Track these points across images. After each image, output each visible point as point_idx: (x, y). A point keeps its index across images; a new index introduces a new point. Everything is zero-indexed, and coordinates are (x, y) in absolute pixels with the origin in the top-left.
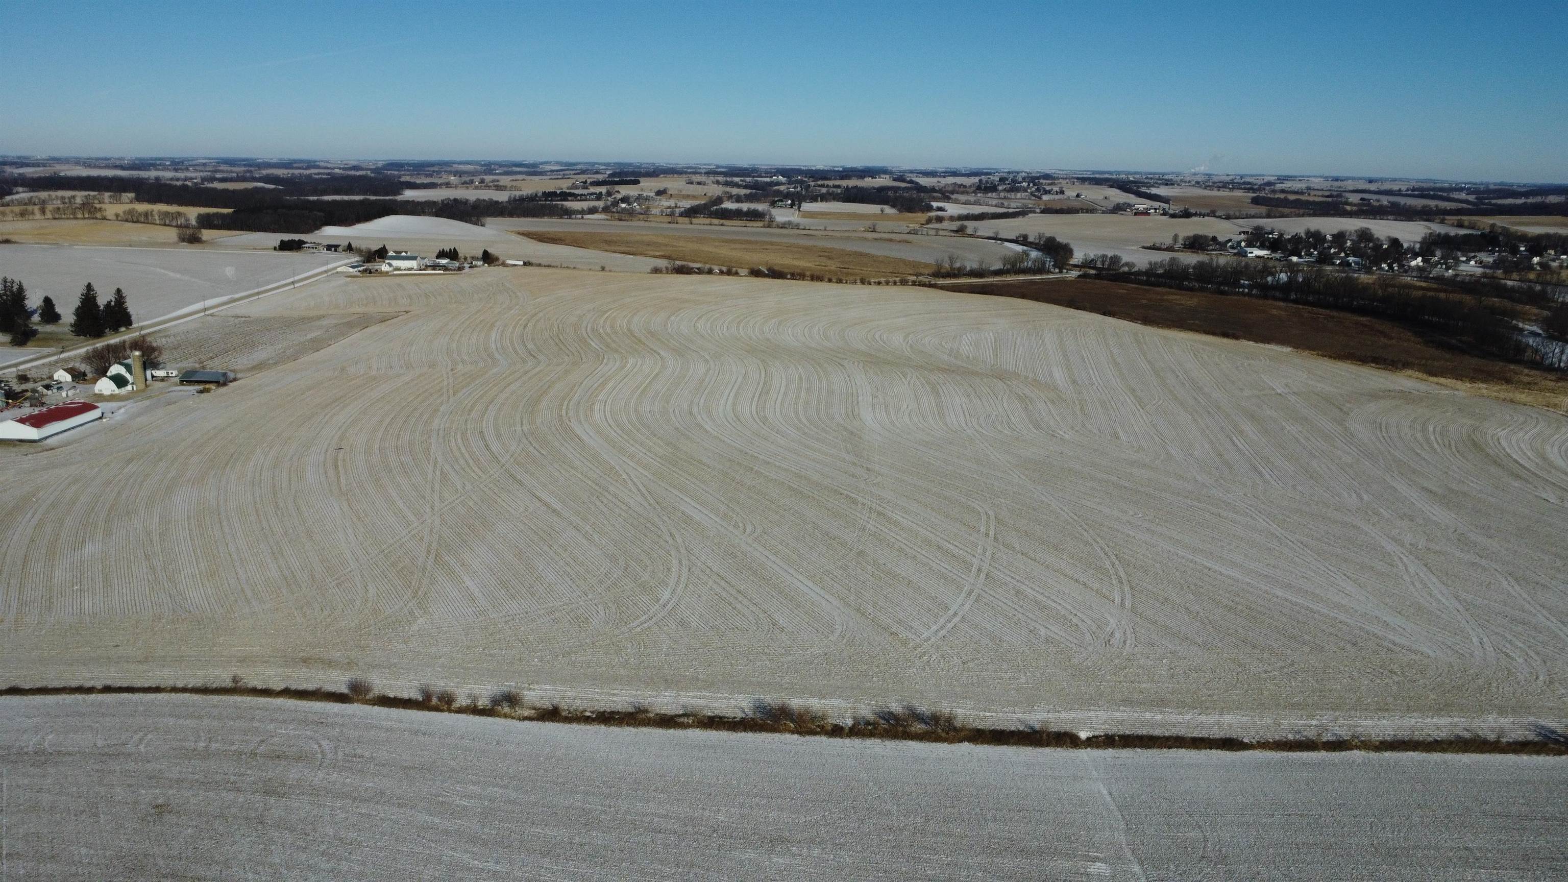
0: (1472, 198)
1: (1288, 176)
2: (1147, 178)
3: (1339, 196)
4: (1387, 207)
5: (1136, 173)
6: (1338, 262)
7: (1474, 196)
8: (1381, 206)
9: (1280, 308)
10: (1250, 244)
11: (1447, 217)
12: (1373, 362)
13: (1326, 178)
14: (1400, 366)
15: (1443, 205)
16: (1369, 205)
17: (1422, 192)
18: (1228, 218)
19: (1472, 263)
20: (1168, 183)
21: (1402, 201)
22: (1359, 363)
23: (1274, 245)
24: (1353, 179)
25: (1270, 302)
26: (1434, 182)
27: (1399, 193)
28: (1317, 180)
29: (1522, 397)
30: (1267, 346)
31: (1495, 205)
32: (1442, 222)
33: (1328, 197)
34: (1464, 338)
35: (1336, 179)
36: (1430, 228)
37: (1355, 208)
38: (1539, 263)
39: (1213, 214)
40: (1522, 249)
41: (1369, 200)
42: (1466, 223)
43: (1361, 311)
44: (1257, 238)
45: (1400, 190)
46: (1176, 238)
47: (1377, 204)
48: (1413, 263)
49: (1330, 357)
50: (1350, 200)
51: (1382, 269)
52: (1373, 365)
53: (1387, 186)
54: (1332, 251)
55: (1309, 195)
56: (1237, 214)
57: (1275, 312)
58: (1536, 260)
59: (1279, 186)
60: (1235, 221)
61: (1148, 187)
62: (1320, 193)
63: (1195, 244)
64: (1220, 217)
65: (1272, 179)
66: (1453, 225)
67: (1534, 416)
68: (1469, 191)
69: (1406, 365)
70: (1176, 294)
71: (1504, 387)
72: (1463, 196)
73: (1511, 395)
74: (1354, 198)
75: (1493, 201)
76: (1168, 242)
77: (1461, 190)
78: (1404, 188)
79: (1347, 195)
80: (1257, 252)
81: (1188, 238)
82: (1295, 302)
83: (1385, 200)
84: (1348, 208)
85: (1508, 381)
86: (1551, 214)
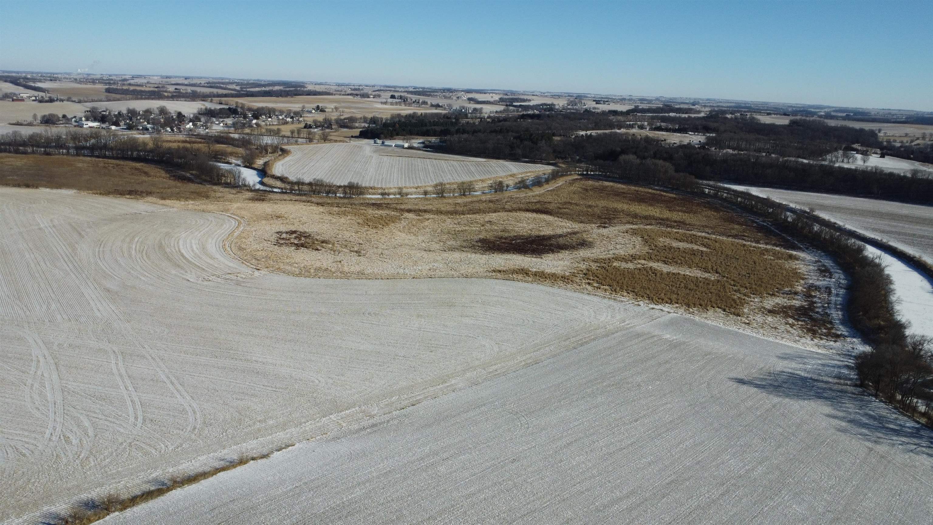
0: (238, 88)
1: (140, 76)
2: (41, 76)
3: (163, 87)
4: (190, 93)
5: (32, 73)
6: (141, 128)
7: (239, 87)
8: (187, 93)
9: (83, 162)
10: (87, 120)
11: (213, 99)
12: (129, 194)
13: (162, 77)
14: (144, 195)
15: (220, 91)
16: (179, 92)
17: (211, 85)
18: (80, 102)
19: (222, 125)
20: (53, 79)
21: (198, 89)
22: (119, 196)
23: (103, 119)
24: (176, 77)
25: (81, 158)
26: (222, 79)
27: (199, 85)
28: (156, 78)
29: (211, 207)
30: (59, 191)
31: (249, 91)
32: (211, 101)
33: (156, 88)
34: (194, 172)
35: (167, 77)
36: (204, 105)
37: (170, 95)
38: (256, 124)
39: (69, 100)
40: (250, 115)
41: (180, 89)
42: (223, 102)
43: (138, 159)
44: (93, 115)
45: (201, 83)
46: (35, 116)
47: (184, 92)
48: (188, 126)
49: (101, 194)
50: (168, 90)
51: (167, 131)
52: (128, 196)
53: (194, 81)
54: (141, 121)
55: (146, 87)
56: (86, 99)
57: (80, 165)
58: (254, 121)
59: (132, 82)
60: (85, 104)
61: (34, 82)
62: (153, 85)
63: (48, 120)
64: (74, 101)
65: (127, 77)
66: (217, 103)
67: (210, 219)
68: (238, 84)
69: (149, 193)
70: (13, 158)
71: (204, 201)
72: (234, 87)
73: (204, 207)
74: (171, 89)
75: (248, 90)
76: (30, 119)
77: (232, 83)
78: (203, 82)
79: (168, 86)
80: (91, 124)
81: (44, 116)
82: (98, 157)
83: (189, 89)
84: (166, 94)
85: (207, 197)
86: (272, 96)
